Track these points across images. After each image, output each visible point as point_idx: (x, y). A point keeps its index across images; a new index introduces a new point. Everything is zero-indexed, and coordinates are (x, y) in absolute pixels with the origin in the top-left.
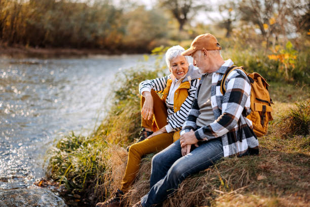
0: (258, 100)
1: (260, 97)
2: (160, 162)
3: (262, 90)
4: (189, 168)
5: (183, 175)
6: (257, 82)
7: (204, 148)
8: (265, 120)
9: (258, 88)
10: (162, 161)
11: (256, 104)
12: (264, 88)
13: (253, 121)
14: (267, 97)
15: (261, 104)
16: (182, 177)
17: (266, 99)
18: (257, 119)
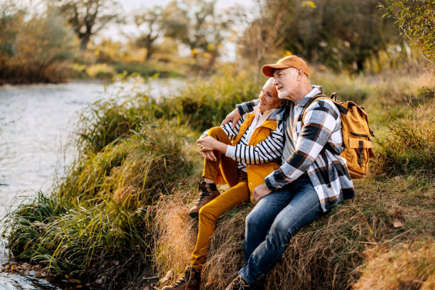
0: (354, 135)
1: (356, 130)
2: (257, 222)
3: (357, 122)
4: (295, 220)
5: (289, 230)
6: (352, 112)
7: (305, 195)
8: (364, 158)
9: (353, 120)
10: (260, 221)
11: (351, 139)
12: (359, 119)
13: (348, 160)
14: (365, 130)
15: (358, 140)
16: (289, 233)
17: (363, 133)
18: (353, 157)
